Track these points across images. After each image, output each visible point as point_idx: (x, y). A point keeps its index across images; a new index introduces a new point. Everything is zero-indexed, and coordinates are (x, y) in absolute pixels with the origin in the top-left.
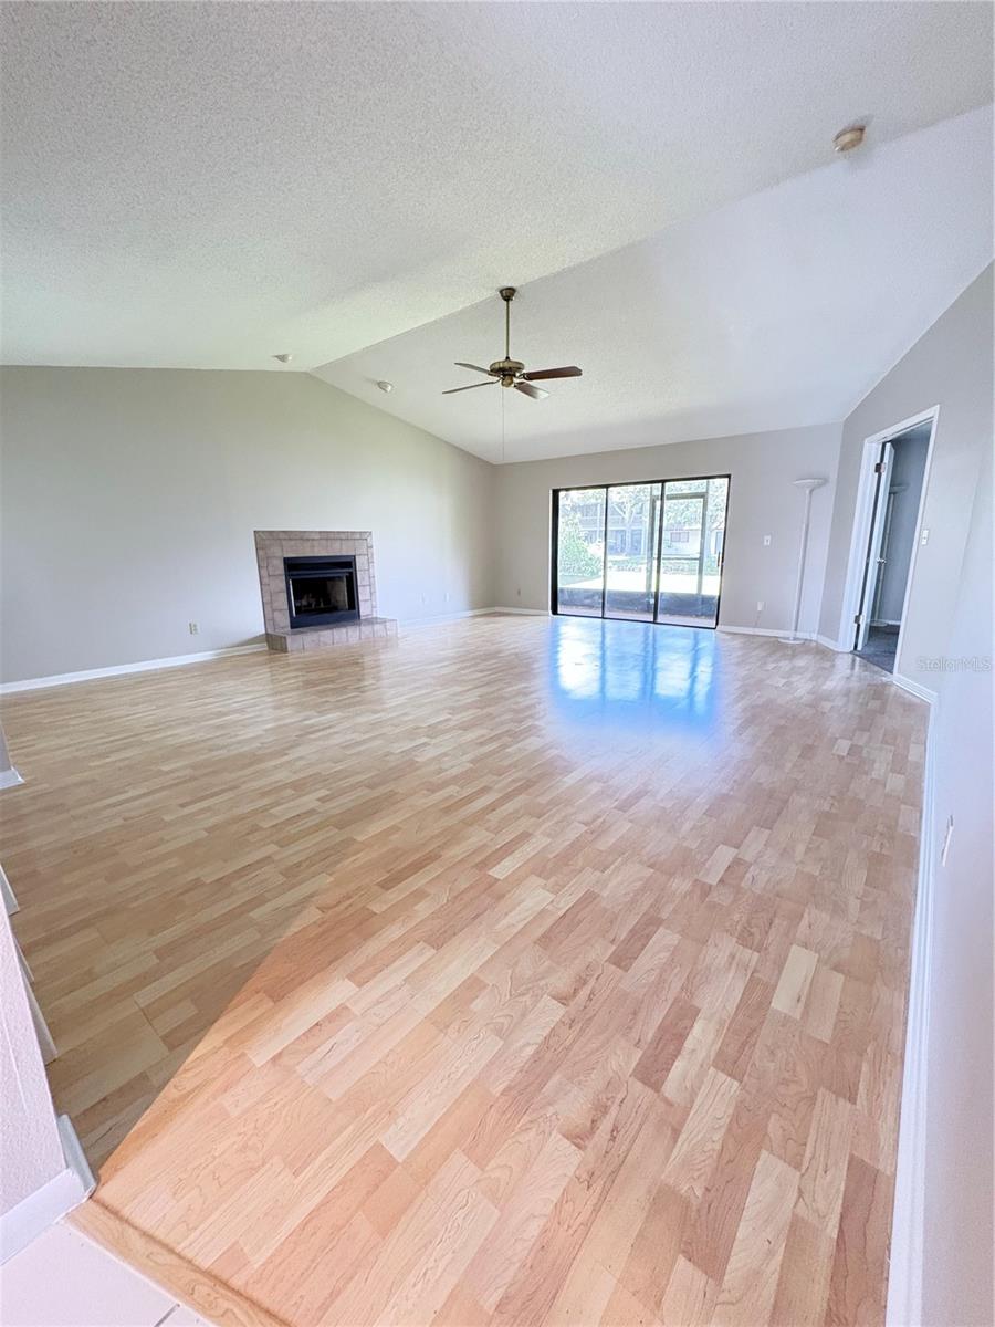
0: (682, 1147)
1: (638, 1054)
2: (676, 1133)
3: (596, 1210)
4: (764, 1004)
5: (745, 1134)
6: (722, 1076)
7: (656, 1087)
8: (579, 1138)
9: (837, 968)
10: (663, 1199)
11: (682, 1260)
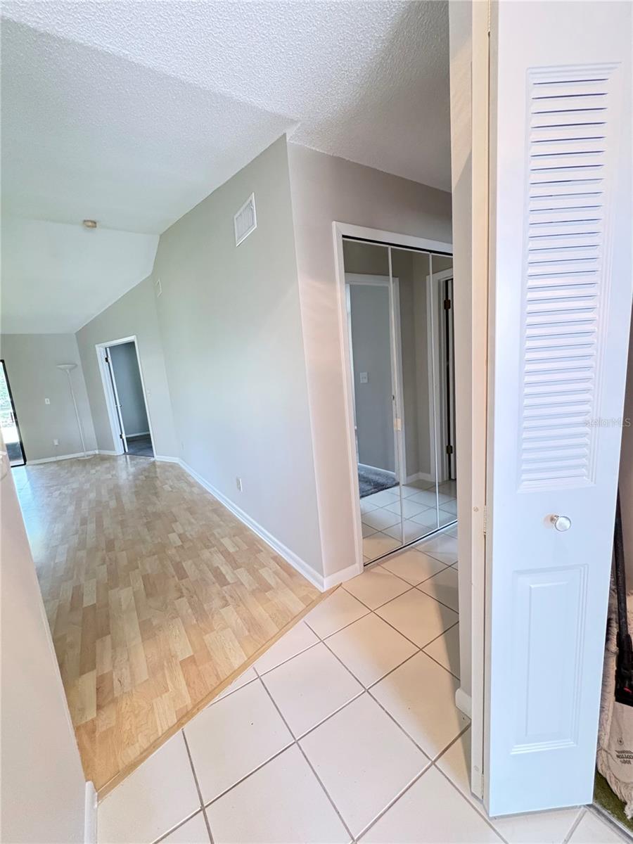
0: (247, 586)
1: (217, 584)
2: (242, 584)
3: (245, 605)
4: (229, 553)
5: (253, 572)
6: (238, 570)
7: (229, 584)
8: (226, 604)
9: (234, 536)
10: (253, 592)
11: (266, 593)
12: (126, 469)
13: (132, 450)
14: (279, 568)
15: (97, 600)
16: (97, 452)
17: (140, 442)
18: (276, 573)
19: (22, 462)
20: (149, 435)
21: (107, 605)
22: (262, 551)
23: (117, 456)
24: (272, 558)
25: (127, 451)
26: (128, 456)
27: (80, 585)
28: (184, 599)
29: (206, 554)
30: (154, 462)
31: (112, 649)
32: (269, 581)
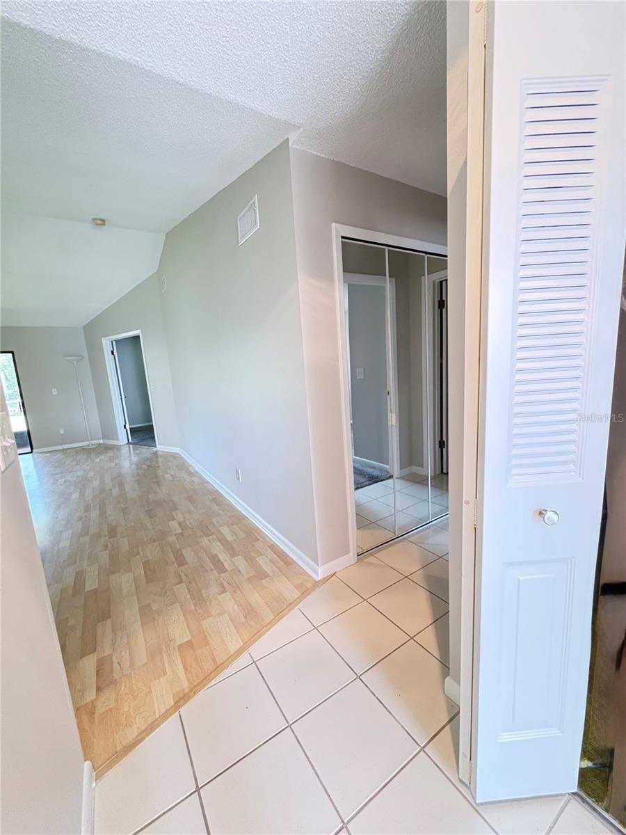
0: (244, 573)
1: (215, 571)
2: (240, 571)
3: (241, 592)
4: (227, 542)
5: (250, 561)
6: (236, 558)
7: (226, 571)
8: (224, 591)
9: (232, 525)
10: (250, 580)
11: (263, 581)
12: (129, 458)
13: (135, 440)
14: (275, 556)
15: (99, 585)
16: (101, 441)
17: (143, 433)
18: (272, 561)
19: (29, 450)
20: (152, 426)
21: (108, 590)
22: (258, 540)
23: (120, 446)
24: (269, 547)
25: (130, 440)
26: (131, 446)
27: (82, 571)
28: (183, 585)
29: (205, 541)
30: (156, 452)
31: (113, 631)
32: (266, 569)
